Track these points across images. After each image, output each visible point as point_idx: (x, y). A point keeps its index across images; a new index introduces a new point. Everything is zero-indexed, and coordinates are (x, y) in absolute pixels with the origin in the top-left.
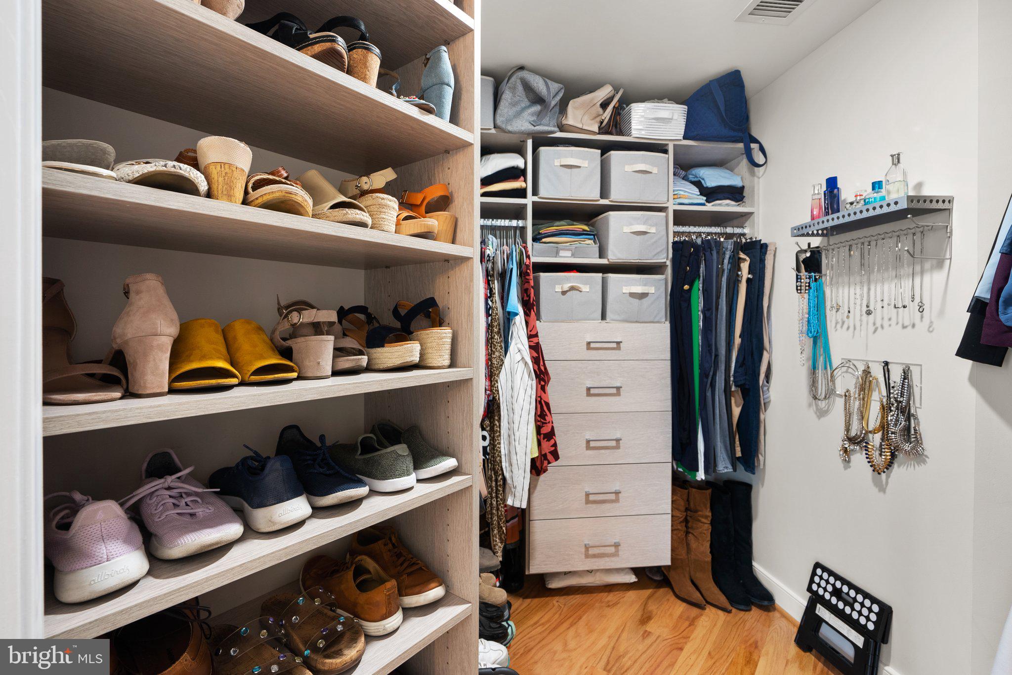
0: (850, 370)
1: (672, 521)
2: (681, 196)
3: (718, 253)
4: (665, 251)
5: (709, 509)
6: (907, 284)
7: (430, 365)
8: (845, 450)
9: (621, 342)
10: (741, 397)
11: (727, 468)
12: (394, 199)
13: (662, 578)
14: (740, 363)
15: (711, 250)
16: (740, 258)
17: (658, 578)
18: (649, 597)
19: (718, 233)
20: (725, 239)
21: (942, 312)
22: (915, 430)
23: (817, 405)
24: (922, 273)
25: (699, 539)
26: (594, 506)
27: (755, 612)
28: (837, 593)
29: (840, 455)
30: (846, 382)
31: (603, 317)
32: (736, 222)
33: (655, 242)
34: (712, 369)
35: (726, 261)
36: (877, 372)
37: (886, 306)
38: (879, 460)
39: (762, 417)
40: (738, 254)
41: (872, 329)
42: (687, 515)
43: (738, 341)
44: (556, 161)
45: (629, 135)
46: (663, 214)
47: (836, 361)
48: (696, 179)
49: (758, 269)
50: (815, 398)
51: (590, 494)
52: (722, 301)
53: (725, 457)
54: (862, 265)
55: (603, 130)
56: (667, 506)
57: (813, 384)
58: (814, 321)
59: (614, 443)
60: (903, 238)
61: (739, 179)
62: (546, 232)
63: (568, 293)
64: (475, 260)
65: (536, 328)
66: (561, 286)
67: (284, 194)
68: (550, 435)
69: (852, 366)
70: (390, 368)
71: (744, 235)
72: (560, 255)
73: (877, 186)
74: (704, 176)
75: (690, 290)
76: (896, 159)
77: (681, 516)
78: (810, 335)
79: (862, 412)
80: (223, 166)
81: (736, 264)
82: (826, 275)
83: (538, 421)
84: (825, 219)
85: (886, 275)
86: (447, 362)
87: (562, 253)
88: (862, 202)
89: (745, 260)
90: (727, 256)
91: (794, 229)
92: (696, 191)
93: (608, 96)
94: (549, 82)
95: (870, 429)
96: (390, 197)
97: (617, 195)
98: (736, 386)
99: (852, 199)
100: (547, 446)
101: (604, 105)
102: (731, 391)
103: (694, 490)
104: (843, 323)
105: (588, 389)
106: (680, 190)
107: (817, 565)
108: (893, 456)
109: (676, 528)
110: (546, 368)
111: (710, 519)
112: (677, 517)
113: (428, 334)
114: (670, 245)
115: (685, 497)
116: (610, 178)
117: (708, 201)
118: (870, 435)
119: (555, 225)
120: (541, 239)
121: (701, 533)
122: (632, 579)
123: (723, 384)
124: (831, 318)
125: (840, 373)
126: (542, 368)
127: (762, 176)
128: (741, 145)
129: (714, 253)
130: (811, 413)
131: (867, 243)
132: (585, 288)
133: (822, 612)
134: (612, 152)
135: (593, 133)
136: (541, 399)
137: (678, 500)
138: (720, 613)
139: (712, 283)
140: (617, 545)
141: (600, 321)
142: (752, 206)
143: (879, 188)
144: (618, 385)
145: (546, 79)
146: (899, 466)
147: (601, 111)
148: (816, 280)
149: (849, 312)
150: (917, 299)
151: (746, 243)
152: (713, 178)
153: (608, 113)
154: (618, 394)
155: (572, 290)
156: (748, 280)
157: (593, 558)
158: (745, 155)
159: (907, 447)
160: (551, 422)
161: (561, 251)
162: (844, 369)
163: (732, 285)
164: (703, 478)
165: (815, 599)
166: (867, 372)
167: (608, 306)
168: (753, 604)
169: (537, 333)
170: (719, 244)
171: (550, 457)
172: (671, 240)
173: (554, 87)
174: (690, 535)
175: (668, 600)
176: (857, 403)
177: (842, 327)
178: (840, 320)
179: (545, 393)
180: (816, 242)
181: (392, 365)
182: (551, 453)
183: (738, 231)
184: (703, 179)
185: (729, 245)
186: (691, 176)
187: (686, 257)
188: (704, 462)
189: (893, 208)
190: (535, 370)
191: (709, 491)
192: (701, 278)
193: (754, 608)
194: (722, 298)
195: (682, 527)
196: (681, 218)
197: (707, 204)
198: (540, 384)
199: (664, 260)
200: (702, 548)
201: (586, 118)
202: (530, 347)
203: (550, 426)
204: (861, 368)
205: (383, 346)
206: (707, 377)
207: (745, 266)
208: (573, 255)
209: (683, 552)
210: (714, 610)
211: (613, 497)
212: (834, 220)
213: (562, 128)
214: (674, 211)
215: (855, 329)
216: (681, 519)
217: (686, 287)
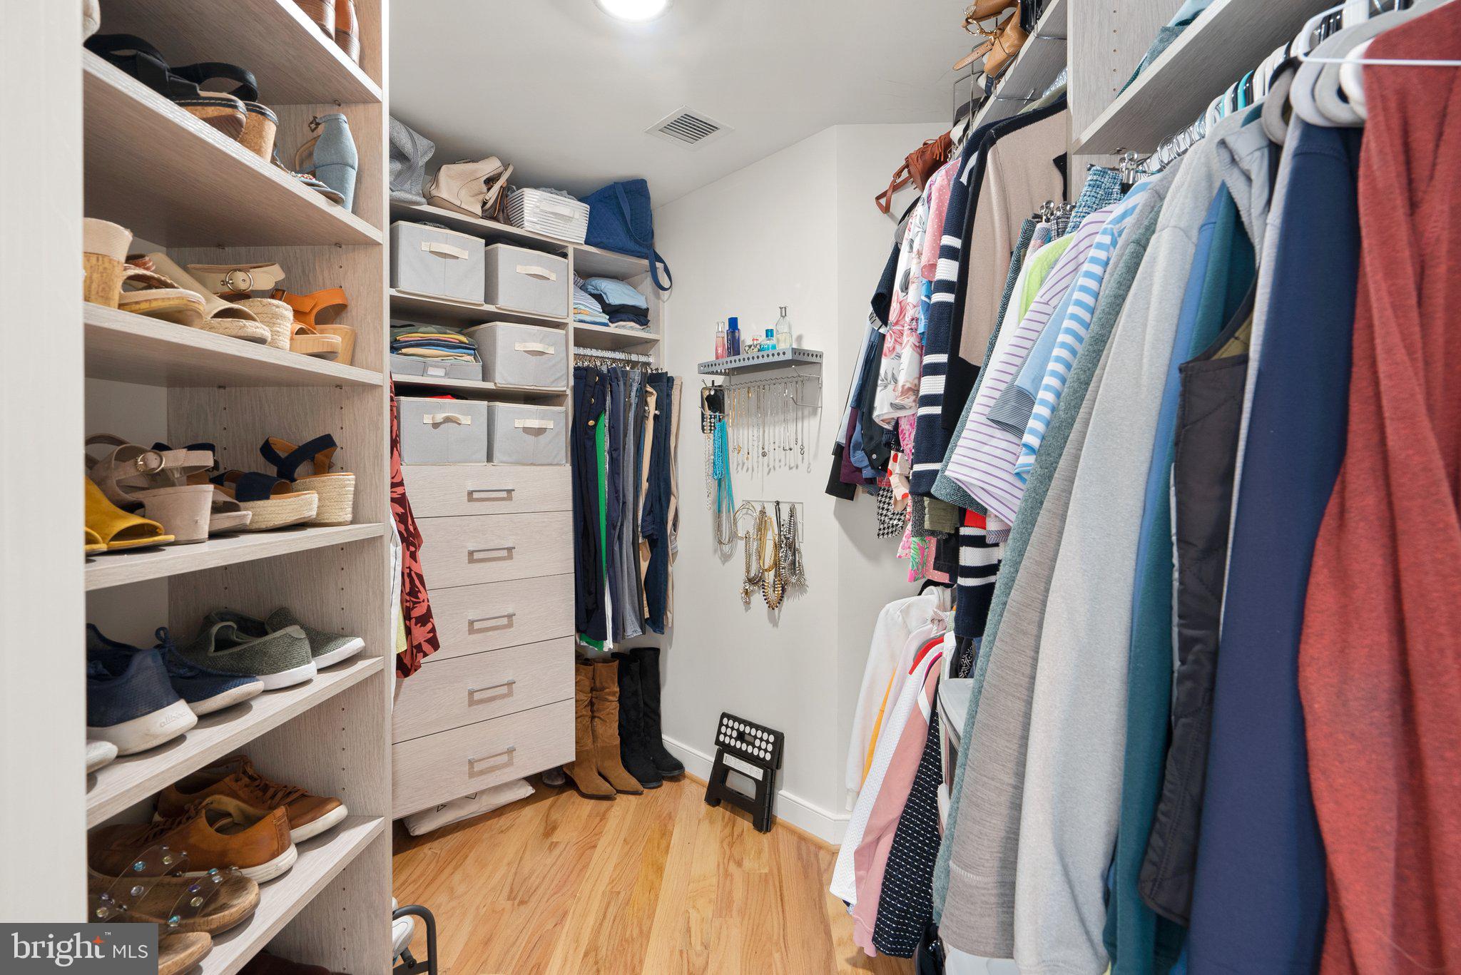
0: (750, 512)
1: (576, 707)
2: (582, 311)
3: (625, 384)
4: (565, 377)
5: (617, 684)
6: (792, 427)
7: (326, 521)
8: (746, 592)
9: (514, 490)
10: (649, 549)
11: (635, 631)
12: (289, 306)
13: (564, 781)
14: (649, 511)
15: (618, 380)
16: (647, 391)
17: (559, 782)
18: (551, 807)
19: (623, 360)
20: (631, 368)
21: (816, 455)
22: (799, 563)
23: (721, 550)
24: (803, 418)
25: (606, 721)
26: (480, 707)
27: (666, 785)
28: (741, 736)
29: (742, 597)
30: (746, 524)
31: (490, 458)
32: (640, 348)
33: (554, 366)
34: (620, 518)
35: (633, 394)
36: (771, 512)
37: (777, 448)
38: (773, 596)
39: (670, 569)
40: (645, 386)
41: (766, 470)
42: (592, 697)
43: (645, 485)
44: (423, 243)
45: (520, 226)
46: (563, 332)
47: (738, 504)
48: (596, 292)
49: (665, 405)
50: (720, 543)
51: (476, 691)
52: (629, 439)
53: (634, 619)
54: (758, 408)
55: (489, 214)
56: (571, 690)
57: (718, 527)
58: (719, 463)
59: (505, 621)
60: (789, 385)
61: (643, 298)
62: (407, 339)
63: (442, 426)
64: (385, 388)
65: (401, 473)
66: (432, 416)
67: (185, 302)
68: (426, 618)
69: (751, 508)
70: (278, 526)
71: (648, 364)
72: (429, 373)
73: (769, 333)
74: (605, 291)
75: (595, 425)
76: (784, 311)
77: (586, 699)
78: (716, 477)
79: (759, 552)
80: (100, 259)
81: (643, 396)
82: (728, 415)
83: (407, 601)
84: (729, 359)
85: (776, 419)
86: (349, 517)
87: (431, 371)
88: (758, 346)
89: (652, 393)
90: (635, 389)
91: (700, 365)
92: (598, 307)
93: (495, 172)
94: (416, 136)
95: (766, 567)
96: (285, 304)
97: (506, 302)
98: (644, 537)
99: (751, 343)
100: (420, 634)
101: (490, 182)
102: (638, 544)
103: (600, 665)
104: (744, 464)
105: (471, 553)
106: (580, 304)
107: (724, 715)
108: (783, 590)
109: (581, 714)
110: (415, 529)
111: (618, 695)
112: (581, 700)
113: (323, 482)
114: (572, 371)
115: (590, 675)
116: (497, 278)
117: (611, 320)
118: (766, 573)
119: (420, 330)
120: (400, 348)
121: (608, 714)
122: (528, 790)
123: (631, 536)
124: (734, 458)
125: (741, 515)
126: (411, 528)
127: (668, 299)
128: (646, 262)
129: (621, 383)
130: (717, 560)
131: (761, 387)
132: (466, 420)
133: (729, 760)
134: (500, 245)
135: (475, 215)
136: (411, 570)
137: (583, 680)
138: (632, 797)
139: (619, 420)
140: (511, 751)
141: (486, 463)
142: (657, 332)
143: (771, 336)
144: (510, 545)
145: (411, 130)
146: (788, 599)
147: (485, 189)
148: (720, 420)
149: (748, 453)
150: (799, 443)
151: (652, 374)
152: (617, 294)
153: (493, 194)
154: (510, 557)
155: (448, 422)
156: (656, 417)
157: (479, 776)
158: (649, 273)
159: (794, 579)
160: (426, 600)
161: (430, 368)
162: (745, 511)
163: (639, 422)
164: (611, 646)
165: (724, 749)
166: (763, 513)
167: (495, 445)
168: (664, 778)
169: (403, 479)
170: (625, 374)
171: (426, 647)
172: (572, 365)
173: (423, 143)
174: (596, 720)
175: (574, 802)
176: (755, 544)
177: (742, 468)
178: (740, 462)
179: (416, 562)
180: (719, 380)
181: (281, 522)
182: (428, 641)
183: (643, 359)
184: (605, 294)
185: (636, 375)
186: (590, 287)
187: (591, 387)
188: (612, 628)
189: (782, 358)
190: (400, 533)
191: (617, 663)
192: (607, 413)
193: (665, 783)
194: (630, 436)
195: (587, 712)
196: (583, 338)
197: (610, 324)
198: (408, 550)
199: (564, 389)
200: (610, 731)
201: (463, 193)
202: (393, 500)
203: (425, 605)
204: (759, 508)
205: (268, 498)
206: (614, 528)
207: (652, 401)
208: (447, 375)
209: (589, 742)
210: (624, 797)
211: (504, 690)
212: (736, 361)
213: (431, 200)
214: (575, 329)
215: (753, 470)
216: (586, 703)
217: (591, 423)
